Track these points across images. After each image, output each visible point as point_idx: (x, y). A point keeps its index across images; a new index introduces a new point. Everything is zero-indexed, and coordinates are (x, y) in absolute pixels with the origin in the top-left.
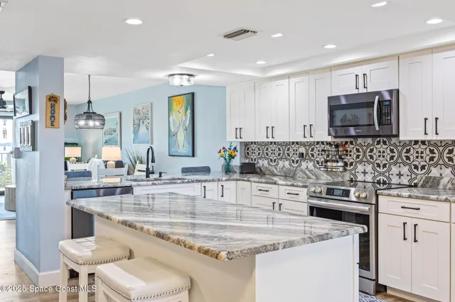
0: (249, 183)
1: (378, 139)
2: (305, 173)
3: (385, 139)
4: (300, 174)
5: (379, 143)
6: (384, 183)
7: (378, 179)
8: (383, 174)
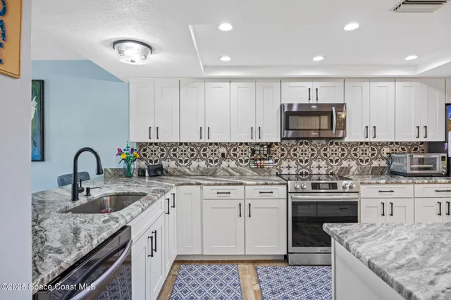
0: (198, 187)
1: (301, 141)
2: (227, 171)
3: (307, 141)
4: (220, 172)
5: (301, 144)
6: (306, 174)
7: (301, 171)
8: (305, 167)
